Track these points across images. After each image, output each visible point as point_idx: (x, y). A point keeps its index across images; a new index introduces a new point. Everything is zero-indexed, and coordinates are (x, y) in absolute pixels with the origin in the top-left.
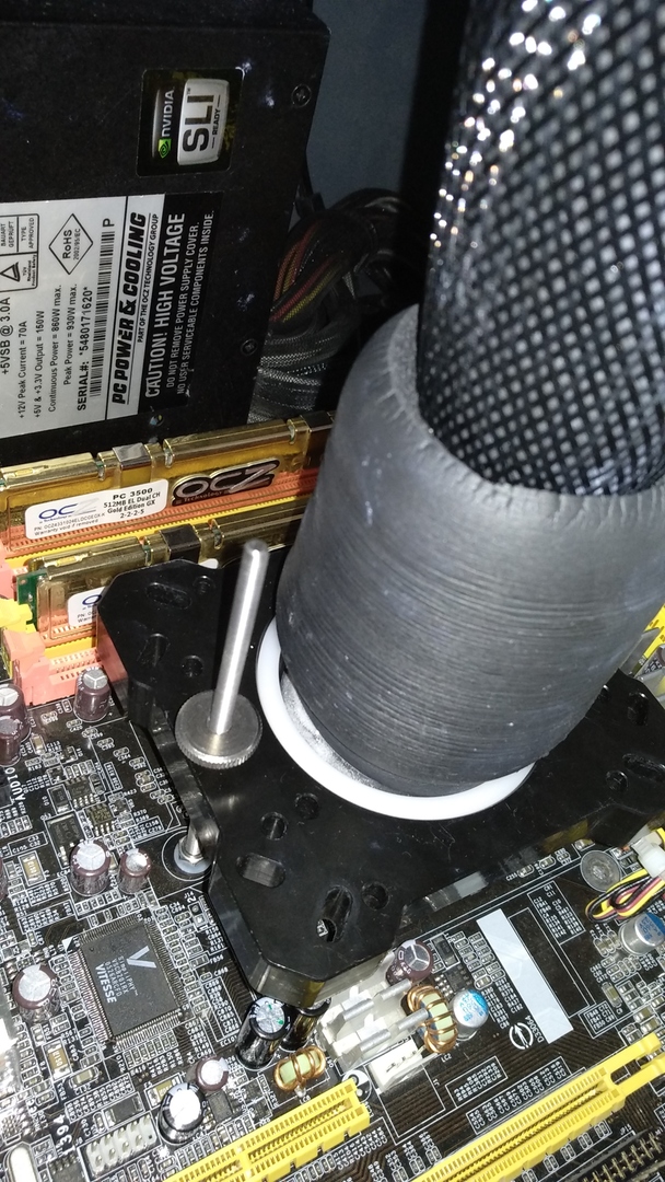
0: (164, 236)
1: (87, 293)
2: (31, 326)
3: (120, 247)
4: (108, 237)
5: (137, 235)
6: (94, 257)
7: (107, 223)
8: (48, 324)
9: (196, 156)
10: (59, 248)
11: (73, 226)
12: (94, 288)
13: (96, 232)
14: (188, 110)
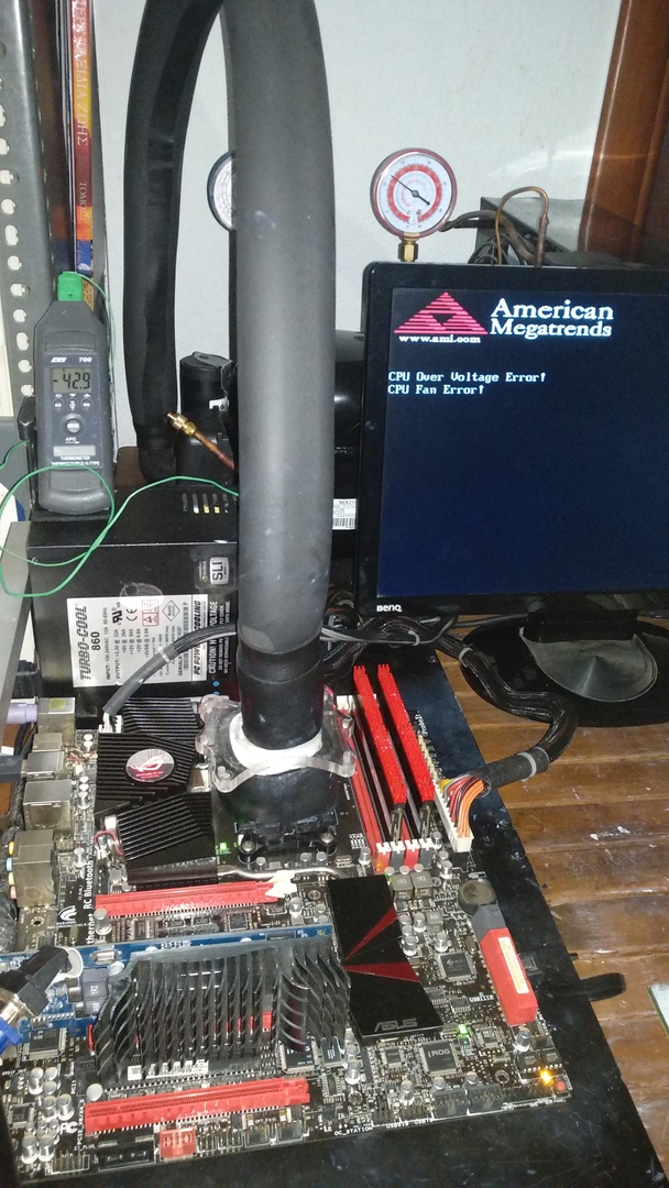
0: (209, 609)
1: (179, 629)
2: (157, 639)
3: (192, 613)
4: (186, 609)
5: (198, 609)
6: (181, 616)
7: (185, 604)
8: (164, 639)
9: (219, 582)
10: (167, 613)
11: (171, 604)
12: (182, 627)
13: (181, 607)
14: (212, 567)
